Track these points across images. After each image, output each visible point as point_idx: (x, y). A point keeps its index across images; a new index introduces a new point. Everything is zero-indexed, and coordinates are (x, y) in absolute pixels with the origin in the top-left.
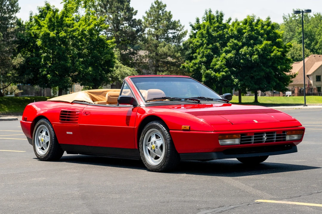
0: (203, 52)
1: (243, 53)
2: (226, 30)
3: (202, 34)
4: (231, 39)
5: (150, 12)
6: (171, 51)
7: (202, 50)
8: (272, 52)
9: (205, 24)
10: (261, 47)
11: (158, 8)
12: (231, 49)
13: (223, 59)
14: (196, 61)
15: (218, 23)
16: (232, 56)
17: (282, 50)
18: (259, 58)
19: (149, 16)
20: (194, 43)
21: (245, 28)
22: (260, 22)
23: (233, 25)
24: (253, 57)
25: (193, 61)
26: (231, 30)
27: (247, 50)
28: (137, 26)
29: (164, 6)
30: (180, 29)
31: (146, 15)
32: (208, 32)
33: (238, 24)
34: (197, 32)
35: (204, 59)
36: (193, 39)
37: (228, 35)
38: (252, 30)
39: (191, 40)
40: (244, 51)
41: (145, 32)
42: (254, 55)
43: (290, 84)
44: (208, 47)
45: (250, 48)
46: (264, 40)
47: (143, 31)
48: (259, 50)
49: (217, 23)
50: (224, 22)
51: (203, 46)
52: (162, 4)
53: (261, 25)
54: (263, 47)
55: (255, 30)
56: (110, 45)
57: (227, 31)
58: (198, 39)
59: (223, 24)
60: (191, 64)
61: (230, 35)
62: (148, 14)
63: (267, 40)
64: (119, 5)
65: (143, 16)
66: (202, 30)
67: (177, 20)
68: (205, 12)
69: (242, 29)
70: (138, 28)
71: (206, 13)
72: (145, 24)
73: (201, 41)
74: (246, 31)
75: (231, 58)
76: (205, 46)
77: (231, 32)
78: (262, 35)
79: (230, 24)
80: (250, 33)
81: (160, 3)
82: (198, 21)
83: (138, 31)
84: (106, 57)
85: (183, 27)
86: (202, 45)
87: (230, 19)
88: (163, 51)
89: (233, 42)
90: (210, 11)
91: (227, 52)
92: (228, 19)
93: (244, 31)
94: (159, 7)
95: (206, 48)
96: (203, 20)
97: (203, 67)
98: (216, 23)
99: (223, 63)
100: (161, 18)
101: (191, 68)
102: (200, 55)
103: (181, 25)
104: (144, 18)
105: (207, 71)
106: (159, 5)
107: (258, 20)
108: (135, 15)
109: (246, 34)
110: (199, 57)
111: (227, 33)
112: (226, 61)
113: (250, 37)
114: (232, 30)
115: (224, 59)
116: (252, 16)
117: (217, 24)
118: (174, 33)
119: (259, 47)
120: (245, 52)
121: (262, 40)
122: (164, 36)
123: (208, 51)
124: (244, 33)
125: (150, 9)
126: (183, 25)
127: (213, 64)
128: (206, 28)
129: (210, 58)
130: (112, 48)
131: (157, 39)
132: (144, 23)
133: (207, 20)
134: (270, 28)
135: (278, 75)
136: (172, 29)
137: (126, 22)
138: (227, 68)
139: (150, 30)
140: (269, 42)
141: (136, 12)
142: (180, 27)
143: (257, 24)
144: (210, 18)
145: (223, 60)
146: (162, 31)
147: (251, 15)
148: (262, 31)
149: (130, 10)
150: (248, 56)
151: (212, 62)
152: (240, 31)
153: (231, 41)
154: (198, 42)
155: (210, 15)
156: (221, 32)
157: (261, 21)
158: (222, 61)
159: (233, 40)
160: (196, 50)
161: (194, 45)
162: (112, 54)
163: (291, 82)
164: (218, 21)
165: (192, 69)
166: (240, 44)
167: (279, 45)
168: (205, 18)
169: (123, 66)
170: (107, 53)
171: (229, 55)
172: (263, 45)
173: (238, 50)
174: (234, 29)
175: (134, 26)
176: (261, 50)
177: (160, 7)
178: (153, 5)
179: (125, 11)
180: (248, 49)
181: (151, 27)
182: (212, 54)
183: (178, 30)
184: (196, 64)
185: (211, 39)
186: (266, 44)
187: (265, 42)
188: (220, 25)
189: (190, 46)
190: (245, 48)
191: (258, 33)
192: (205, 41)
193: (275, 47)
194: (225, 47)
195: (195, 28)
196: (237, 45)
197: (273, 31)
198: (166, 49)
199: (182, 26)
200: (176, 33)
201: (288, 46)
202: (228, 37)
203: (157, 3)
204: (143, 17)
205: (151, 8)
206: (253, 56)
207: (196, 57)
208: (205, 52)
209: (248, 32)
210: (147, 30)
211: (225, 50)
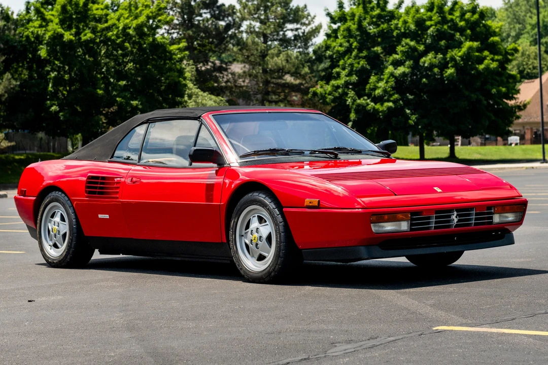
0: (352, 65)
1: (426, 65)
2: (395, 22)
3: (348, 30)
4: (404, 39)
6: (291, 63)
7: (349, 61)
8: (481, 62)
9: (355, 11)
10: (460, 54)
12: (404, 58)
13: (389, 78)
14: (338, 81)
15: (379, 9)
16: (407, 70)
17: (500, 57)
18: (457, 73)
20: (335, 47)
21: (430, 19)
22: (457, 6)
23: (407, 12)
24: (446, 72)
25: (333, 82)
26: (403, 21)
27: (434, 60)
28: (228, 18)
30: (307, 22)
32: (360, 27)
33: (417, 11)
34: (339, 27)
35: (354, 78)
36: (333, 41)
37: (399, 32)
38: (444, 21)
39: (330, 42)
40: (429, 61)
41: (242, 29)
42: (448, 68)
43: (516, 122)
44: (361, 55)
45: (440, 56)
46: (466, 40)
47: (239, 28)
48: (458, 58)
49: (377, 9)
50: (390, 7)
51: (351, 53)
53: (460, 12)
54: (464, 53)
55: (448, 22)
56: (176, 55)
57: (397, 24)
58: (342, 41)
59: (390, 11)
60: (329, 88)
61: (403, 30)
63: (472, 40)
66: (349, 23)
67: (301, 6)
69: (424, 21)
70: (228, 22)
72: (241, 14)
73: (346, 44)
74: (432, 23)
75: (404, 74)
76: (354, 53)
77: (403, 26)
78: (462, 31)
79: (402, 10)
80: (439, 26)
82: (341, 6)
83: (228, 27)
84: (169, 76)
85: (314, 18)
86: (349, 50)
87: (401, 2)
88: (276, 64)
89: (409, 45)
91: (396, 64)
93: (428, 23)
95: (357, 57)
96: (351, 5)
97: (351, 93)
98: (375, 9)
99: (390, 84)
100: (271, 2)
101: (329, 94)
102: (347, 70)
103: (309, 15)
104: (240, 1)
105: (358, 101)
107: (455, 3)
109: (431, 29)
110: (344, 73)
111: (397, 28)
112: (395, 82)
113: (440, 35)
114: (405, 22)
115: (391, 77)
117: (377, 12)
118: (297, 29)
119: (458, 54)
120: (430, 63)
121: (462, 40)
122: (278, 35)
123: (362, 63)
124: (429, 27)
126: (312, 15)
127: (371, 87)
128: (356, 18)
129: (364, 75)
130: (181, 60)
131: (265, 42)
132: (240, 11)
133: (359, 4)
134: (476, 16)
135: (493, 105)
136: (291, 22)
137: (205, 11)
138: (397, 93)
139: (250, 24)
140: (476, 44)
142: (307, 18)
143: (452, 10)
145: (390, 80)
146: (274, 25)
148: (462, 23)
150: (436, 70)
151: (368, 83)
152: (421, 25)
153: (403, 43)
154: (341, 45)
156: (385, 26)
157: (459, 4)
158: (387, 82)
159: (408, 41)
160: (338, 61)
161: (334, 53)
162: (181, 72)
163: (518, 117)
164: (378, 4)
165: (330, 97)
166: (421, 48)
167: (494, 49)
169: (201, 93)
170: (170, 69)
171: (401, 70)
172: (464, 49)
173: (416, 60)
174: (410, 20)
175: (221, 18)
176: (460, 59)
180: (435, 58)
181: (254, 19)
182: (369, 68)
183: (304, 24)
184: (338, 87)
185: (366, 40)
186: (470, 48)
187: (468, 44)
188: (382, 13)
190: (430, 55)
191: (455, 27)
192: (355, 44)
193: (486, 53)
194: (393, 55)
195: (336, 19)
196: (414, 49)
197: (482, 23)
198: (281, 60)
199: (310, 16)
200: (301, 29)
201: (511, 50)
202: (397, 34)
206: (445, 70)
207: (338, 76)
208: (356, 65)
209: (436, 25)
210: (245, 25)
211: (393, 61)
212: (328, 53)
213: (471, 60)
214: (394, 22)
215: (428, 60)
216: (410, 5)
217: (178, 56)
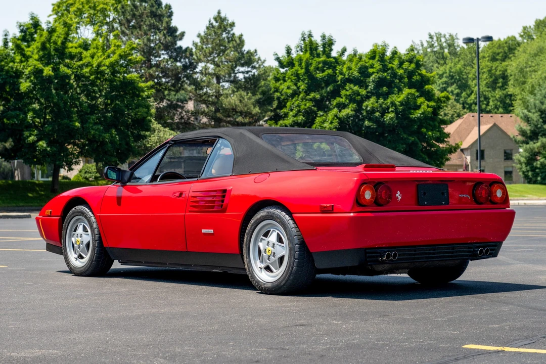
0: (299, 106)
1: (368, 109)
3: (297, 75)
4: (348, 84)
5: (205, 34)
6: (243, 103)
7: (297, 103)
8: (419, 107)
9: (302, 57)
10: (399, 100)
11: (220, 27)
12: (347, 101)
13: (333, 119)
14: (285, 121)
15: (325, 56)
16: (351, 113)
17: (433, 104)
18: (397, 118)
19: (204, 42)
20: (283, 90)
21: (372, 66)
22: (396, 56)
23: (351, 60)
24: (387, 117)
25: (281, 122)
26: (347, 68)
27: (376, 104)
28: (184, 59)
29: (230, 25)
30: (257, 66)
31: (198, 40)
32: (308, 72)
33: (360, 58)
34: (286, 71)
35: (301, 118)
36: (281, 84)
37: (343, 77)
38: (385, 69)
39: (278, 84)
40: (371, 105)
41: (197, 70)
42: (388, 113)
43: (447, 163)
44: (308, 97)
45: (381, 101)
46: (405, 87)
47: (195, 69)
48: (398, 103)
49: (323, 55)
50: (334, 54)
51: (299, 95)
52: (228, 21)
53: (399, 62)
54: (404, 99)
55: (388, 69)
56: (143, 92)
57: (342, 69)
58: (290, 84)
59: (334, 58)
61: (347, 77)
62: (202, 38)
63: (410, 88)
64: (154, 23)
65: (193, 42)
66: (297, 68)
67: (252, 50)
68: (301, 36)
69: (366, 68)
70: (184, 63)
71: (302, 39)
72: (197, 57)
73: (295, 88)
74: (374, 70)
75: (348, 116)
76: (301, 95)
77: (347, 72)
78: (401, 78)
79: (345, 58)
80: (381, 74)
81: (224, 19)
82: (289, 51)
83: (185, 67)
84: (138, 112)
85: (263, 63)
86: (295, 94)
87: (344, 50)
88: (229, 104)
89: (353, 90)
90: (310, 35)
91: (341, 106)
92: (340, 50)
93: (371, 70)
94: (223, 27)
95: (304, 99)
96: (298, 51)
98: (321, 56)
99: (334, 125)
100: (225, 47)
102: (294, 112)
103: (259, 59)
104: (195, 44)
106: (222, 23)
107: (395, 53)
108: (181, 39)
109: (374, 76)
110: (291, 114)
111: (341, 73)
112: (339, 123)
113: (380, 83)
114: (349, 68)
115: (335, 118)
116: (381, 46)
117: (323, 58)
118: (247, 72)
119: (398, 99)
120: (372, 107)
121: (401, 86)
122: (230, 76)
123: (308, 105)
124: (371, 74)
125: (206, 30)
126: (262, 59)
127: (317, 127)
128: (303, 64)
129: (311, 118)
130: (148, 97)
131: (218, 82)
132: (196, 53)
133: (306, 51)
134: (413, 66)
135: (426, 147)
136: (243, 65)
137: (163, 52)
139: (206, 66)
140: (413, 91)
141: (183, 34)
142: (258, 62)
143: (392, 59)
144: (310, 47)
145: (334, 121)
146: (228, 67)
147: (380, 43)
148: (401, 72)
149: (172, 31)
150: (377, 114)
151: (314, 124)
152: (364, 71)
153: (347, 88)
154: (288, 88)
155: (311, 42)
156: (330, 71)
157: (398, 54)
158: (331, 123)
159: (352, 86)
160: (286, 103)
161: (282, 95)
162: (148, 108)
163: (448, 160)
164: (324, 52)
166: (364, 93)
167: (429, 96)
168: (301, 47)
169: (162, 128)
170: (138, 106)
171: (345, 112)
172: (403, 96)
173: (360, 104)
174: (353, 66)
175: (178, 59)
176: (399, 104)
177: (224, 27)
178: (211, 22)
179: (165, 32)
180: (377, 102)
181: (208, 61)
182: (315, 109)
183: (254, 67)
185: (314, 84)
186: (409, 94)
187: (406, 91)
188: (328, 60)
189: (275, 95)
190: (373, 100)
191: (394, 75)
192: (302, 87)
193: (422, 100)
194: (337, 98)
195: (285, 64)
196: (357, 93)
197: (418, 72)
198: (234, 100)
199: (261, 60)
200: (251, 72)
201: (443, 97)
202: (341, 79)
203: (218, 19)
204: (194, 44)
205: (208, 28)
206: (386, 114)
207: (286, 115)
208: (303, 107)
209: (378, 73)
210: (200, 66)
211: (337, 104)
212: (278, 94)
213: (410, 105)
214: (339, 68)
215: (370, 104)
216: (352, 53)
217: (146, 93)
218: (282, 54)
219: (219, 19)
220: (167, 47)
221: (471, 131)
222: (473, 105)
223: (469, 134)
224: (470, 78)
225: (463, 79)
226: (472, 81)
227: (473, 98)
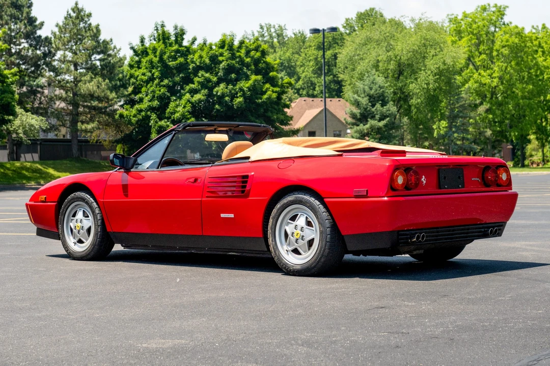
0: (154, 91)
1: (219, 94)
2: (192, 56)
3: (151, 62)
4: (200, 71)
5: (64, 24)
6: (101, 89)
7: (152, 89)
8: (265, 93)
9: (157, 46)
10: (247, 85)
11: (77, 18)
12: (200, 87)
13: (186, 104)
14: (140, 106)
15: (177, 45)
16: (203, 98)
17: (277, 89)
18: (245, 102)
19: (62, 31)
20: (138, 76)
21: (221, 55)
22: (243, 45)
23: (202, 49)
24: (236, 101)
25: (137, 106)
26: (198, 56)
27: (226, 90)
28: (44, 47)
29: (87, 15)
30: (113, 54)
31: (56, 30)
32: (161, 60)
33: (210, 47)
35: (156, 103)
36: (136, 71)
37: (194, 65)
38: (233, 57)
39: (133, 71)
40: (222, 91)
41: (56, 58)
42: (237, 97)
44: (162, 83)
45: (230, 87)
46: (252, 73)
47: (53, 57)
48: (245, 89)
49: (175, 44)
50: (185, 43)
51: (153, 82)
52: (85, 12)
53: (246, 50)
54: (251, 85)
55: (236, 57)
56: (8, 78)
57: (193, 58)
58: (145, 71)
59: (186, 47)
60: (134, 111)
61: (198, 64)
62: (60, 28)
63: (256, 75)
64: (14, 13)
65: (52, 31)
66: (151, 56)
67: (108, 39)
68: (154, 26)
69: (217, 56)
70: (43, 51)
71: (156, 28)
72: (56, 45)
73: (150, 74)
74: (224, 58)
75: (200, 101)
76: (156, 81)
77: (199, 60)
78: (248, 66)
79: (195, 47)
80: (230, 62)
81: (81, 10)
82: (142, 40)
83: (45, 55)
84: (4, 97)
85: (119, 51)
86: (152, 79)
87: (194, 40)
88: (88, 90)
89: (204, 77)
90: (163, 26)
91: (194, 92)
92: (191, 39)
93: (220, 58)
94: (80, 18)
95: (158, 85)
96: (151, 40)
97: (154, 116)
98: (173, 45)
99: (186, 109)
100: (82, 36)
101: (134, 117)
102: (149, 96)
103: (115, 47)
104: (54, 34)
105: (160, 123)
106: (79, 14)
107: (242, 43)
108: (40, 28)
109: (223, 63)
110: (146, 99)
111: (193, 62)
112: (191, 107)
113: (229, 70)
114: (201, 57)
115: (188, 103)
116: (229, 35)
117: (176, 47)
118: (104, 60)
119: (245, 85)
120: (222, 92)
121: (248, 73)
122: (87, 63)
123: (162, 90)
124: (221, 62)
125: (64, 20)
126: (118, 48)
127: (171, 111)
128: (158, 54)
129: (164, 102)
130: (12, 83)
131: (76, 70)
132: (55, 42)
133: (159, 40)
134: (259, 54)
136: (99, 53)
138: (193, 117)
139: (65, 54)
140: (259, 77)
141: (42, 24)
142: (113, 51)
143: (240, 47)
144: (163, 37)
145: (187, 106)
146: (86, 55)
147: (228, 33)
148: (248, 60)
149: (31, 21)
150: (227, 98)
151: (168, 108)
152: (214, 59)
153: (200, 75)
154: (144, 74)
155: (164, 32)
156: (181, 60)
157: (245, 43)
158: (184, 107)
159: (204, 73)
160: (141, 88)
161: (137, 81)
162: (13, 93)
164: (176, 41)
165: (134, 119)
166: (215, 79)
167: (273, 82)
168: (154, 36)
171: (197, 97)
172: (251, 82)
173: (211, 89)
174: (204, 54)
175: (38, 47)
176: (247, 89)
177: (82, 18)
178: (69, 13)
179: (26, 22)
180: (227, 88)
181: (66, 50)
182: (169, 94)
184: (140, 111)
185: (167, 72)
186: (256, 80)
187: (253, 77)
188: (180, 48)
190: (222, 86)
191: (242, 62)
192: (157, 74)
193: (267, 86)
194: (190, 84)
195: (139, 52)
196: (209, 80)
197: (263, 60)
198: (93, 86)
200: (107, 59)
201: (286, 83)
202: (193, 68)
203: (75, 9)
204: (52, 33)
205: (66, 18)
206: (235, 99)
207: (141, 100)
208: (158, 92)
209: (227, 61)
210: (59, 54)
211: (190, 89)
212: (133, 80)
213: (256, 91)
214: (190, 57)
215: (220, 89)
216: (202, 42)
217: (10, 80)
218: (136, 43)
219: (77, 10)
220: (27, 36)
221: (303, 114)
222: (301, 90)
223: (301, 116)
224: (298, 66)
225: (292, 66)
226: (300, 68)
227: (301, 84)
